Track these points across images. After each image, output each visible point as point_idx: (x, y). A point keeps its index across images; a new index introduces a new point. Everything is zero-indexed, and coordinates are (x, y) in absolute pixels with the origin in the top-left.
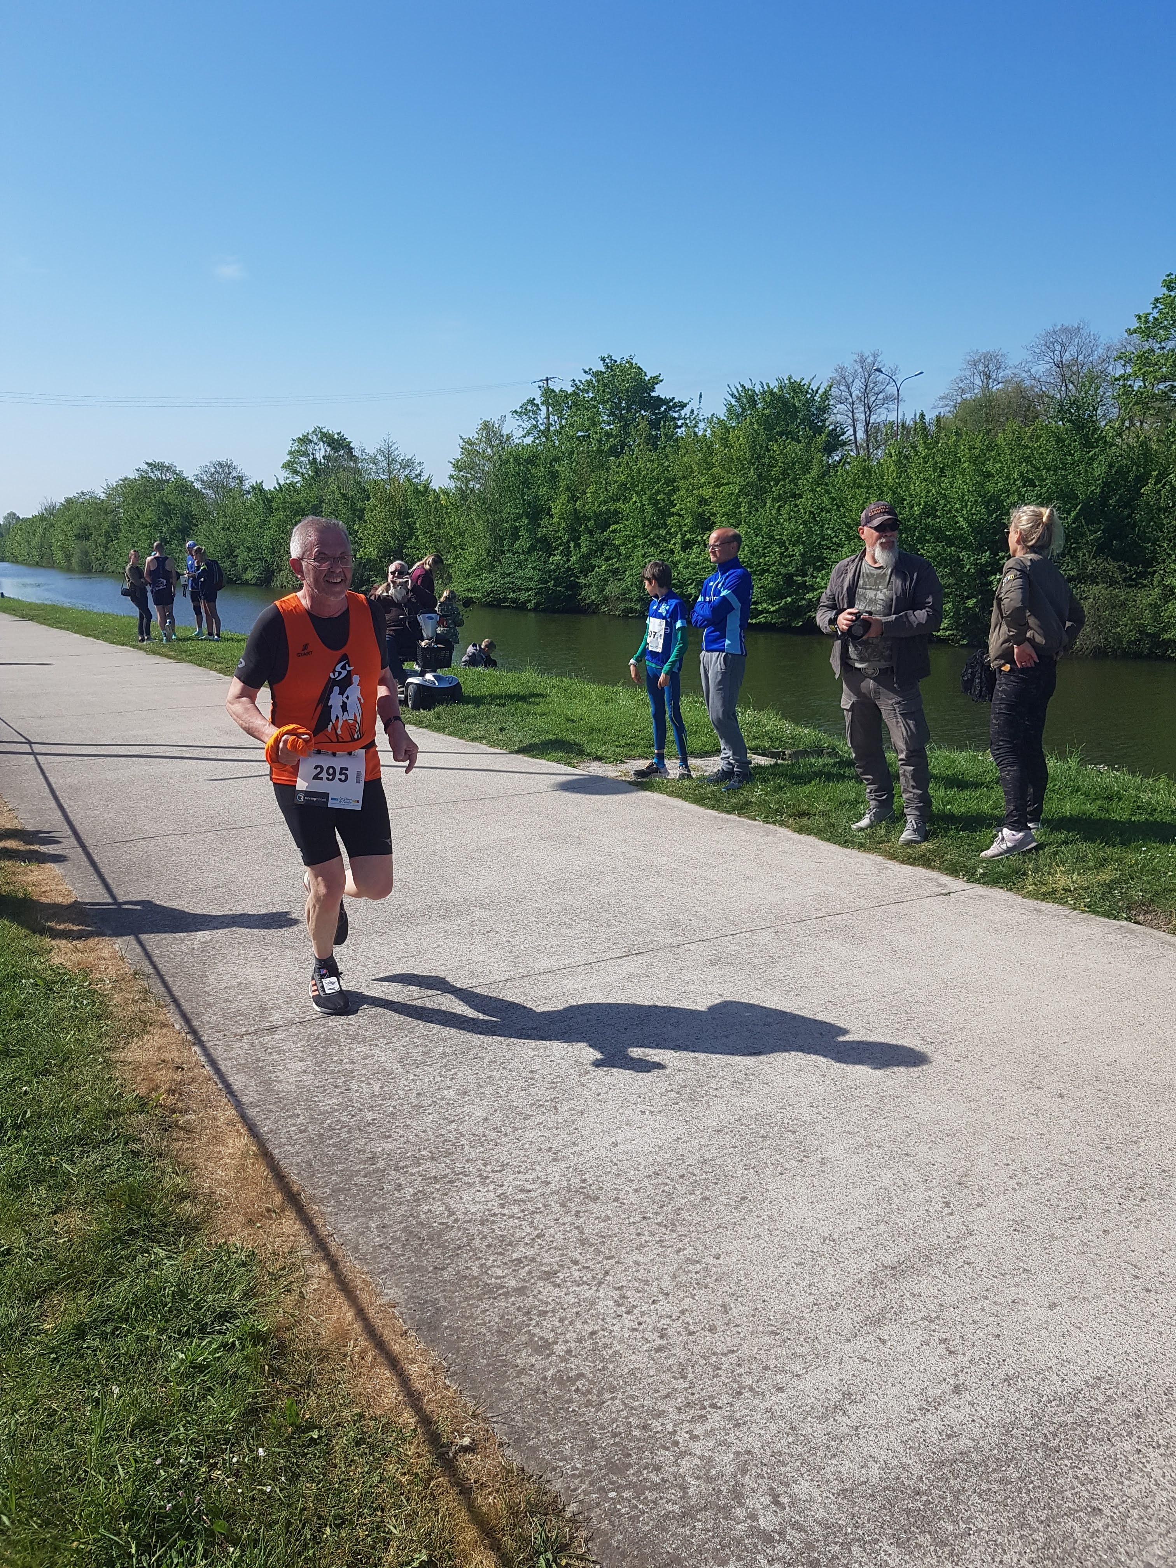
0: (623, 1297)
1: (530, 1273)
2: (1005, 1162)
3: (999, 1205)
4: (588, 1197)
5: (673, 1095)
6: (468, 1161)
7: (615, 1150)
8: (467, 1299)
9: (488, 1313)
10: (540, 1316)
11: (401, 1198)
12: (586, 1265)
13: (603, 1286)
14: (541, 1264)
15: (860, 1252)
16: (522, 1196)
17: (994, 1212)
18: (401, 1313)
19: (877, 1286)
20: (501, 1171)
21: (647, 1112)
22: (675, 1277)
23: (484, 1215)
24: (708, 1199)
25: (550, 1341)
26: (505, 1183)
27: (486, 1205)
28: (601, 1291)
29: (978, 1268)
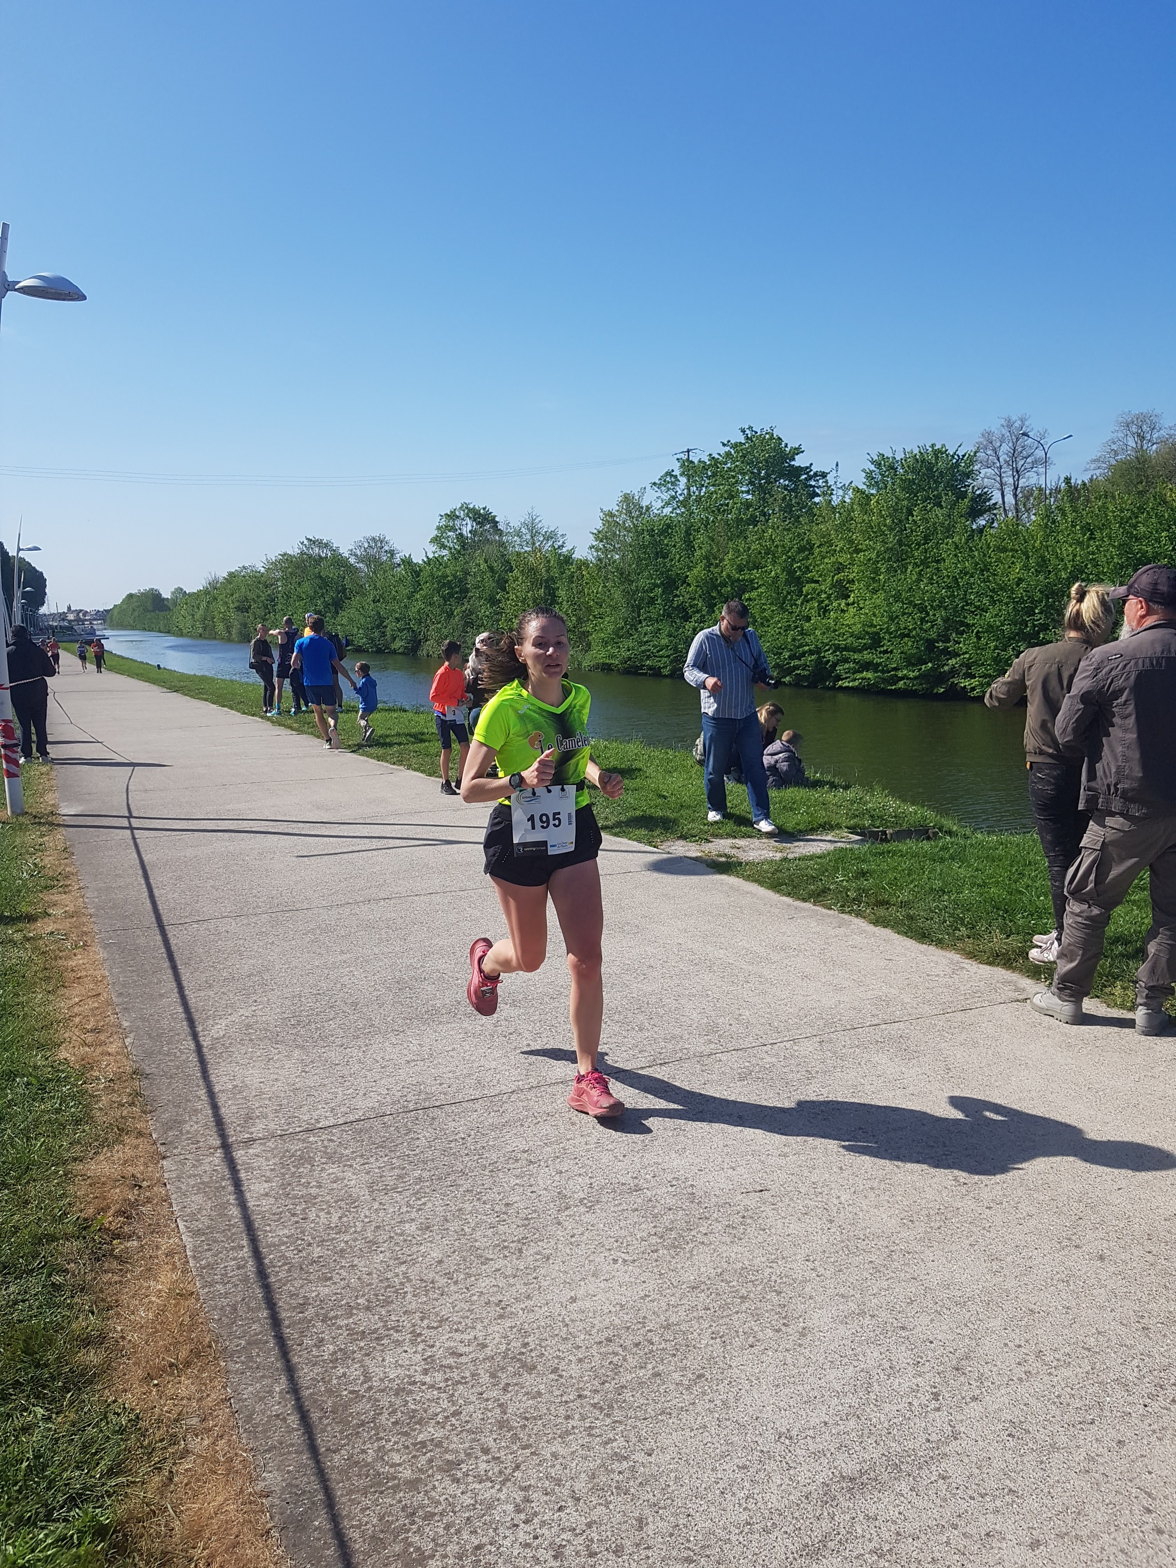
0: (527, 1500)
1: (431, 1461)
2: (1017, 1342)
3: (998, 1399)
4: (524, 1365)
5: (654, 1240)
6: (405, 1313)
7: (571, 1307)
8: (351, 1492)
10: (424, 1519)
11: (318, 1356)
12: (498, 1455)
13: (509, 1484)
14: (447, 1451)
15: (817, 1455)
16: (451, 1361)
17: (990, 1409)
18: (272, 1506)
19: (826, 1503)
20: (437, 1328)
21: (620, 1261)
22: (593, 1476)
23: (402, 1383)
24: (660, 1375)
25: (426, 1554)
26: (437, 1344)
27: (409, 1369)
28: (505, 1490)
29: (954, 1485)
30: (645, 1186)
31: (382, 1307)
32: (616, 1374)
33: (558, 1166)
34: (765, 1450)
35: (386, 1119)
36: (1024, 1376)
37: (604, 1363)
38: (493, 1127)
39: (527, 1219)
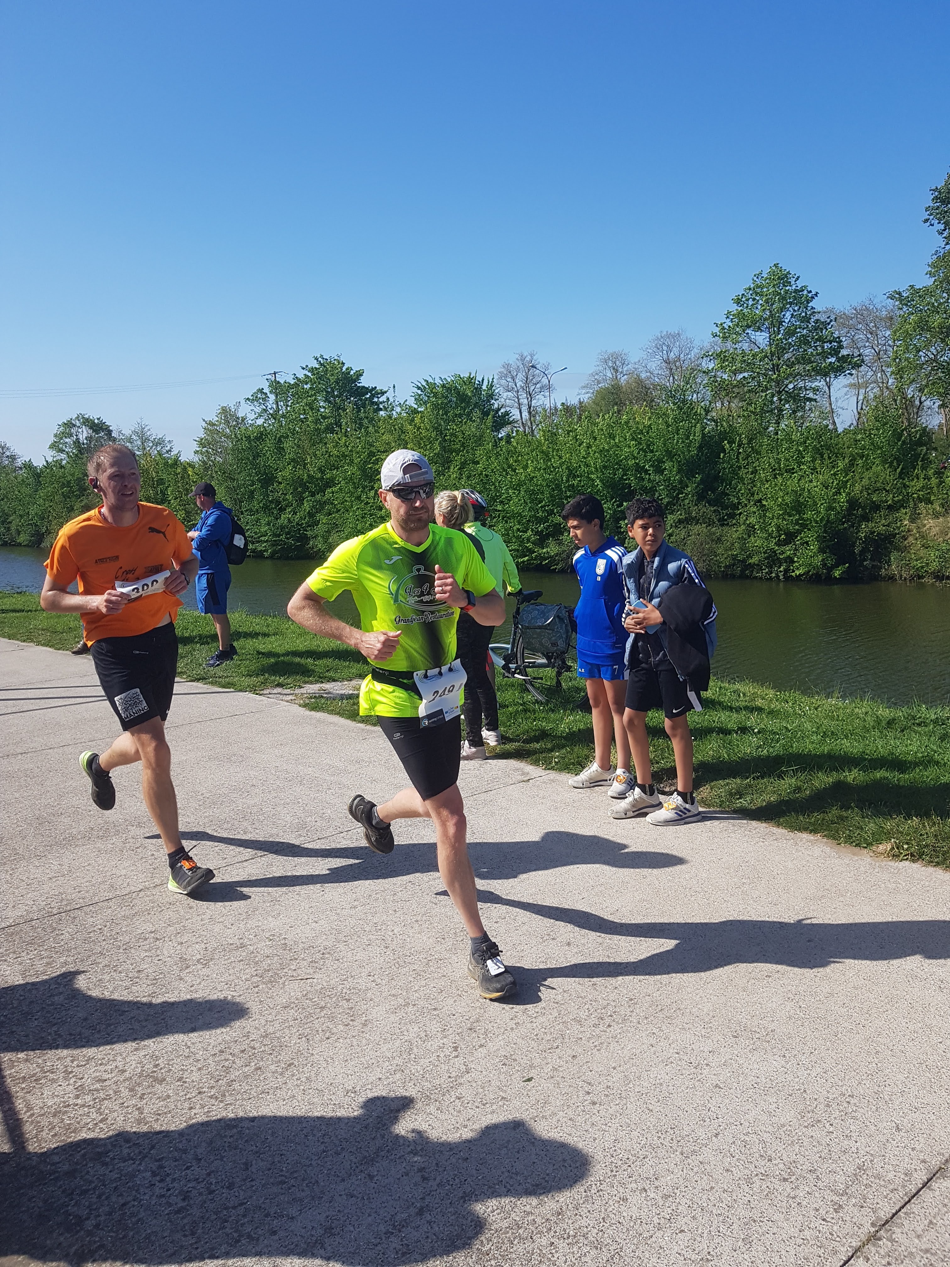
0: (161, 1167)
1: (84, 1155)
3: (496, 1044)
4: (156, 1079)
5: (255, 979)
6: (58, 1059)
8: (19, 1189)
9: (34, 1199)
10: (81, 1195)
13: (147, 1159)
16: (98, 1086)
17: (491, 1050)
19: (379, 1128)
23: (58, 1107)
24: (260, 1068)
25: (83, 1217)
26: (86, 1076)
27: (63, 1098)
28: (143, 1164)
29: (466, 1101)
30: (248, 943)
31: (39, 1057)
32: (227, 1073)
33: (179, 940)
34: (337, 1103)
35: (34, 923)
36: (514, 1026)
37: (218, 1067)
38: (125, 918)
39: (156, 979)
